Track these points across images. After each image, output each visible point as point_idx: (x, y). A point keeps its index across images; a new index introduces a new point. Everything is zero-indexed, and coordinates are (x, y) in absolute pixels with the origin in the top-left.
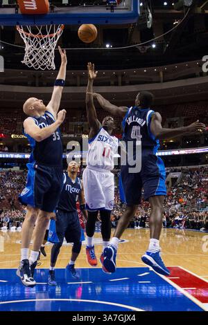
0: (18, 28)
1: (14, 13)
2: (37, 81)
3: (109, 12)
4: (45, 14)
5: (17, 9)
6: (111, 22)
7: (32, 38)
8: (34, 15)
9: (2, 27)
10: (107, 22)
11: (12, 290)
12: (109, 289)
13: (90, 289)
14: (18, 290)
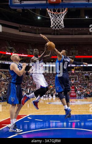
0: (47, 10)
1: (46, 3)
2: (56, 33)
3: (87, 2)
4: (59, 3)
5: (47, 1)
6: (88, 7)
7: (53, 14)
8: (54, 4)
9: (41, 9)
10: (86, 7)
11: (45, 124)
12: (87, 124)
13: (79, 124)
14: (47, 124)
